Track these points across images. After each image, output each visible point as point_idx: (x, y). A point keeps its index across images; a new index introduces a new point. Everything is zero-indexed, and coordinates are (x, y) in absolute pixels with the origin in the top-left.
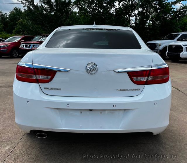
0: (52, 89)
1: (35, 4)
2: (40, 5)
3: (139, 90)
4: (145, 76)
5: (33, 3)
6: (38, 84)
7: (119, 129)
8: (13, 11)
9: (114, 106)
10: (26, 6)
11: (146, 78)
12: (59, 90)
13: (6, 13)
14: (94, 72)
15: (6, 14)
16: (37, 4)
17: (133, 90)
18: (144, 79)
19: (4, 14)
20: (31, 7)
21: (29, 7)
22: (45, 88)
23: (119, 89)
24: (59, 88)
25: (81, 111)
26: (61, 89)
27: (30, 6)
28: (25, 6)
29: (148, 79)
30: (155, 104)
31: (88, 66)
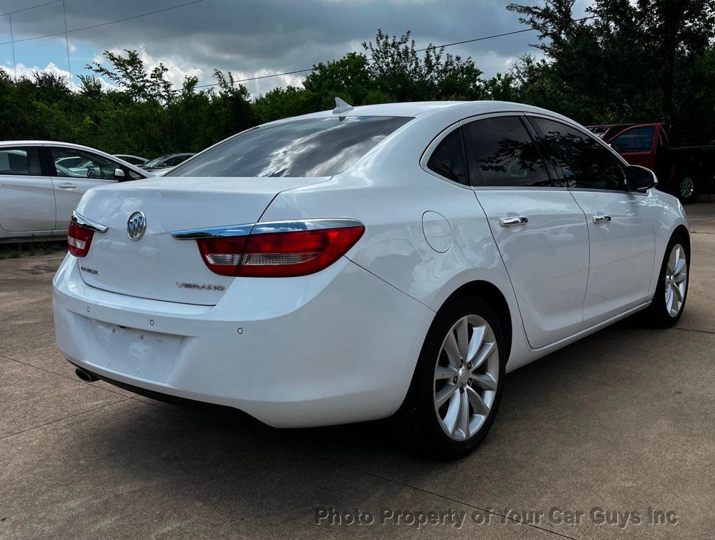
0: (89, 270)
2: (591, 23)
3: (223, 288)
4: (236, 253)
5: (569, 21)
6: (76, 258)
7: (165, 385)
9: (152, 322)
11: (238, 256)
14: (138, 235)
15: (542, 64)
17: (209, 288)
21: (556, 37)
22: (83, 268)
23: (181, 283)
24: (96, 270)
25: (114, 327)
26: (98, 273)
29: (241, 260)
30: (240, 330)
31: (131, 221)
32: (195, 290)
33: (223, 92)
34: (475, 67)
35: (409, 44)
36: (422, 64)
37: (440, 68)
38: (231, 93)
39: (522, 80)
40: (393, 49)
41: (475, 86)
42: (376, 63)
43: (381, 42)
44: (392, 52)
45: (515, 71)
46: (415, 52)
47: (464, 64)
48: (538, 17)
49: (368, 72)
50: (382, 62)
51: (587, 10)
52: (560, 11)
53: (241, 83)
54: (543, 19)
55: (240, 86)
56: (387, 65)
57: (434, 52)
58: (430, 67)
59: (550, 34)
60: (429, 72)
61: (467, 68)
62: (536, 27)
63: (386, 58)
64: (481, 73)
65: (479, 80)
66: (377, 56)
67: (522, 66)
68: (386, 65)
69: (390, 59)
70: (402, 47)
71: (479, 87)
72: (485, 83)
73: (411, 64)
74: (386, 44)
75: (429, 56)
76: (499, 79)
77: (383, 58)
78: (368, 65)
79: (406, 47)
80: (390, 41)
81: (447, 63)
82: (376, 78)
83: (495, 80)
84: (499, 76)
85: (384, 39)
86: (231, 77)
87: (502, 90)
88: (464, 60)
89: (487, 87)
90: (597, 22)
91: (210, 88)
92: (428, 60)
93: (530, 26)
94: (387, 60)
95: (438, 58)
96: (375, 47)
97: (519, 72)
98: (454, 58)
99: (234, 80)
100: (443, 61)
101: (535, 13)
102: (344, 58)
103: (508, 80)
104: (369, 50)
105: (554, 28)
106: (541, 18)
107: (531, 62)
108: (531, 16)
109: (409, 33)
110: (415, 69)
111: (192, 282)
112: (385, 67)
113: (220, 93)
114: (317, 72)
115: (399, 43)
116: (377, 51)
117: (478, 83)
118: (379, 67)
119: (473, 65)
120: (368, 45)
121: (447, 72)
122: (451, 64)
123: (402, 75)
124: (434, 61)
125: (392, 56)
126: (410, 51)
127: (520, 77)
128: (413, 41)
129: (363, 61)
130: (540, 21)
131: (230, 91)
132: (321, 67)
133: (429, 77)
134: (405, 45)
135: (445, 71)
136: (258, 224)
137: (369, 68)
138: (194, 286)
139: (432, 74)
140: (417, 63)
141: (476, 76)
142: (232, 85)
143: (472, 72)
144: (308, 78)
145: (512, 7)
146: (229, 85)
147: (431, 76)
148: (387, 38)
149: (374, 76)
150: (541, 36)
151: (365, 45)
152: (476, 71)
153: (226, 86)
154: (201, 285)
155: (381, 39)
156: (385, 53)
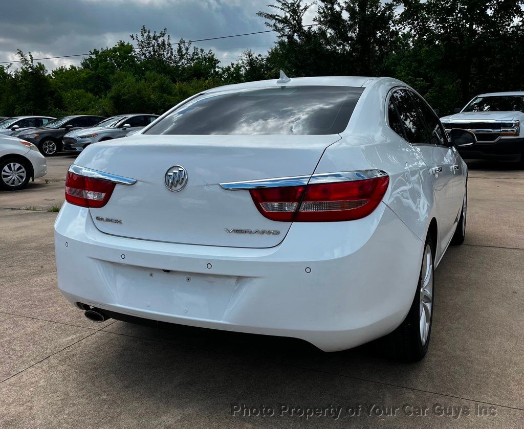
0: (108, 220)
1: (306, 28)
2: (315, 28)
3: (278, 233)
4: (294, 201)
5: (301, 27)
6: (88, 209)
7: (221, 322)
8: (276, 49)
9: (209, 266)
10: (285, 35)
11: (295, 204)
12: (118, 224)
13: (260, 55)
14: (179, 187)
15: (260, 58)
16: (309, 28)
17: (263, 232)
18: (290, 207)
19: (256, 58)
20: (296, 37)
21: (290, 37)
22: (98, 218)
23: (231, 229)
24: (119, 220)
25: (151, 271)
26: (122, 222)
27: (294, 35)
28: (283, 35)
29: (299, 207)
30: (308, 270)
31: (169, 174)
32: (247, 235)
33: (24, 67)
34: (215, 57)
35: (166, 38)
36: (175, 53)
37: (189, 57)
38: (31, 69)
39: (246, 69)
40: (154, 41)
41: (215, 71)
42: (141, 51)
43: (145, 35)
44: (153, 43)
45: (240, 62)
46: (170, 44)
47: (207, 55)
48: (279, 22)
49: (134, 57)
50: (145, 50)
51: (314, 20)
52: (294, 19)
53: (39, 61)
54: (282, 24)
55: (39, 64)
56: (150, 53)
57: (184, 45)
58: (182, 56)
59: (286, 35)
60: (180, 60)
61: (209, 58)
62: (277, 29)
63: (149, 47)
64: (219, 62)
65: (218, 67)
66: (142, 46)
67: (245, 58)
68: (148, 52)
69: (152, 48)
70: (160, 40)
71: (218, 72)
72: (222, 69)
73: (168, 53)
74: (149, 37)
75: (180, 48)
76: (233, 67)
77: (146, 48)
78: (135, 52)
79: (163, 40)
80: (152, 35)
81: (193, 53)
82: (141, 62)
83: (229, 67)
84: (232, 65)
85: (148, 33)
86: (31, 56)
87: (235, 75)
88: (206, 51)
89: (224, 73)
90: (320, 29)
91: (9, 64)
92: (180, 51)
93: (272, 29)
94: (149, 49)
95: (187, 50)
96: (140, 39)
97: (243, 63)
98: (199, 50)
99: (34, 59)
100: (191, 51)
101: (277, 19)
102: (116, 45)
103: (238, 68)
104: (135, 40)
105: (290, 31)
106: (282, 23)
107: (251, 55)
108: (274, 21)
109: (165, 29)
110: (170, 57)
111: (243, 228)
112: (148, 54)
113: (22, 68)
114: (94, 56)
115: (159, 37)
116: (142, 42)
117: (217, 70)
118: (143, 54)
119: (213, 56)
120: (135, 37)
121: (194, 60)
122: (197, 55)
123: (161, 61)
124: (184, 52)
125: (153, 46)
126: (166, 43)
127: (244, 66)
128: (169, 36)
129: (130, 49)
130: (280, 26)
131: (30, 67)
132: (96, 52)
133: (181, 63)
134: (163, 38)
135: (192, 59)
136: (313, 175)
137: (135, 54)
138: (246, 232)
139: (183, 61)
140: (172, 53)
141: (215, 64)
142: (32, 62)
143: (212, 61)
144: (86, 60)
145: (261, 14)
146: (30, 62)
147: (182, 63)
148: (149, 32)
149: (140, 61)
150: (280, 37)
151: (132, 37)
152: (216, 60)
153: (27, 64)
154: (253, 230)
155: (145, 32)
156: (149, 44)
